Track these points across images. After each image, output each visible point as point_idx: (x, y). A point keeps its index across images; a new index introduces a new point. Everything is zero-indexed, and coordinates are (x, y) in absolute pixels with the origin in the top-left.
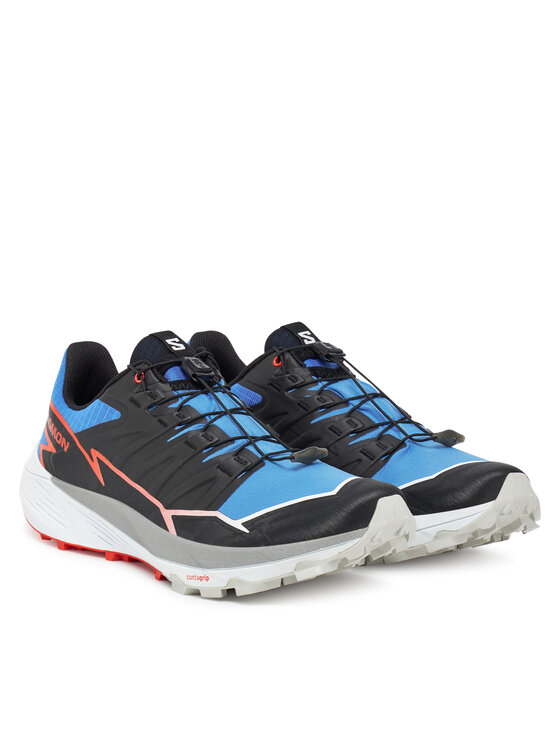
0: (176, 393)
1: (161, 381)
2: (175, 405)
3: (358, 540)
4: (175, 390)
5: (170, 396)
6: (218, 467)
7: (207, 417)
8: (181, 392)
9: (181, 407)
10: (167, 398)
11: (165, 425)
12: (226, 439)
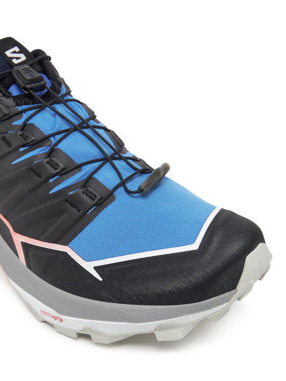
0: (20, 108)
1: (4, 95)
2: (19, 122)
3: (225, 304)
4: (18, 105)
5: (14, 113)
6: (67, 201)
7: (52, 138)
8: (24, 107)
9: (25, 125)
10: (11, 114)
11: (9, 145)
12: (72, 166)
